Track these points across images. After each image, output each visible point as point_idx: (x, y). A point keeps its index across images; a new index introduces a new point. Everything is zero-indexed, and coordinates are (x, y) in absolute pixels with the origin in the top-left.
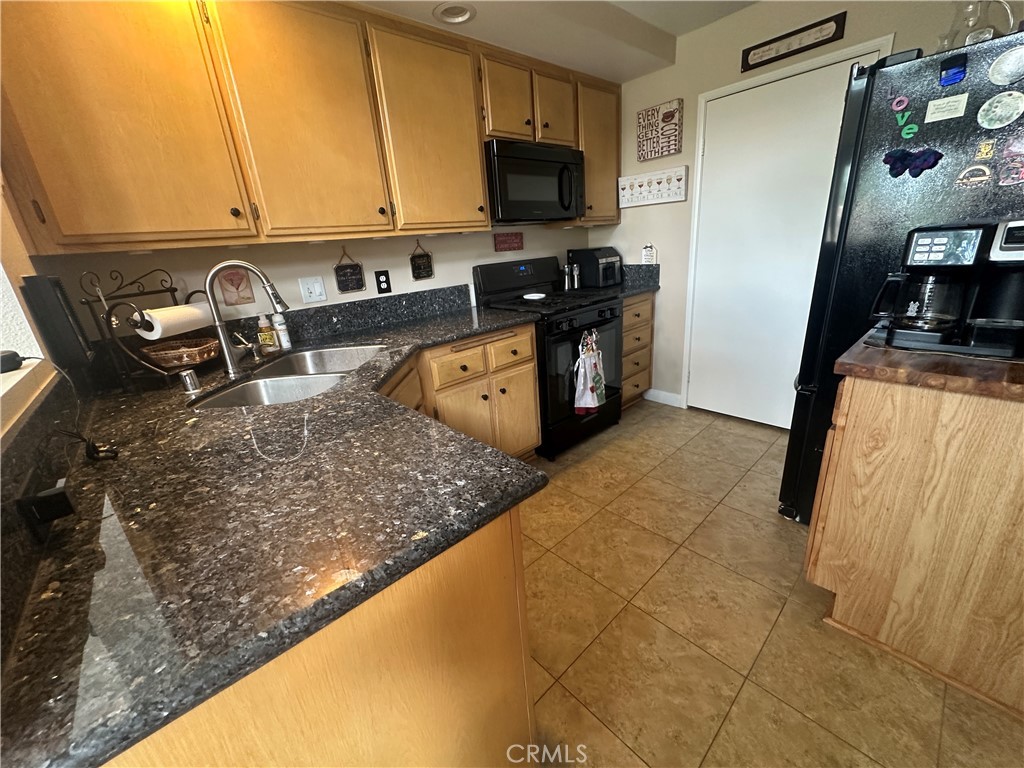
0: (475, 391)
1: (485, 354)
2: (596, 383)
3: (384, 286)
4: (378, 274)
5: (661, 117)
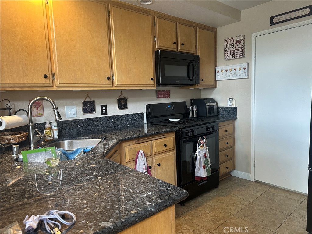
1: (151, 146)
2: (206, 164)
3: (104, 111)
4: (102, 106)
5: (235, 42)
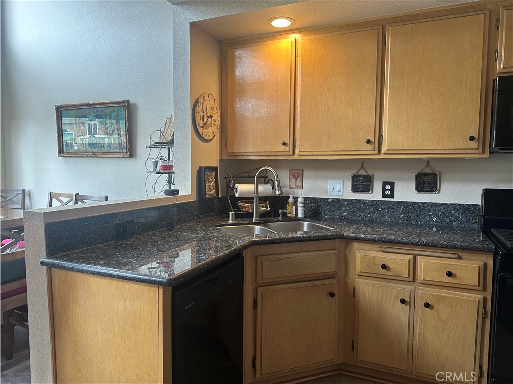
0: (394, 291)
1: (414, 264)
3: (388, 193)
4: (385, 184)
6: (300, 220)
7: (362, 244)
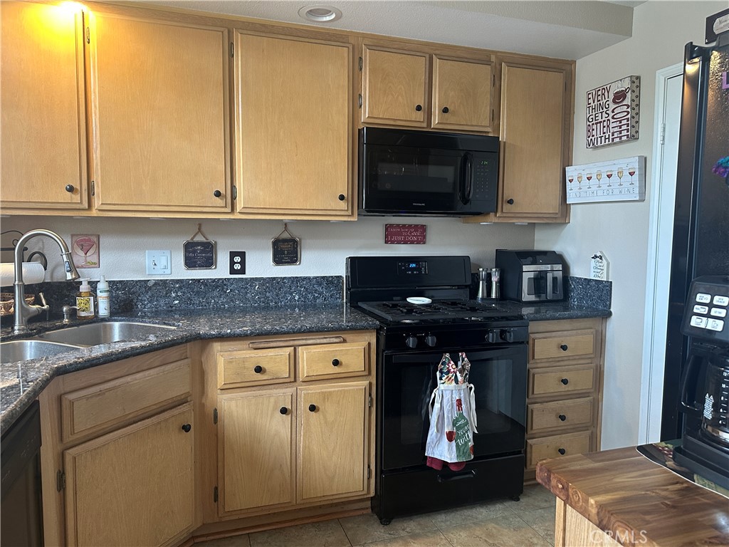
0: (272, 400)
1: (294, 359)
2: (458, 429)
3: (237, 267)
4: (233, 255)
5: (612, 97)
6: (103, 320)
7: (226, 343)
